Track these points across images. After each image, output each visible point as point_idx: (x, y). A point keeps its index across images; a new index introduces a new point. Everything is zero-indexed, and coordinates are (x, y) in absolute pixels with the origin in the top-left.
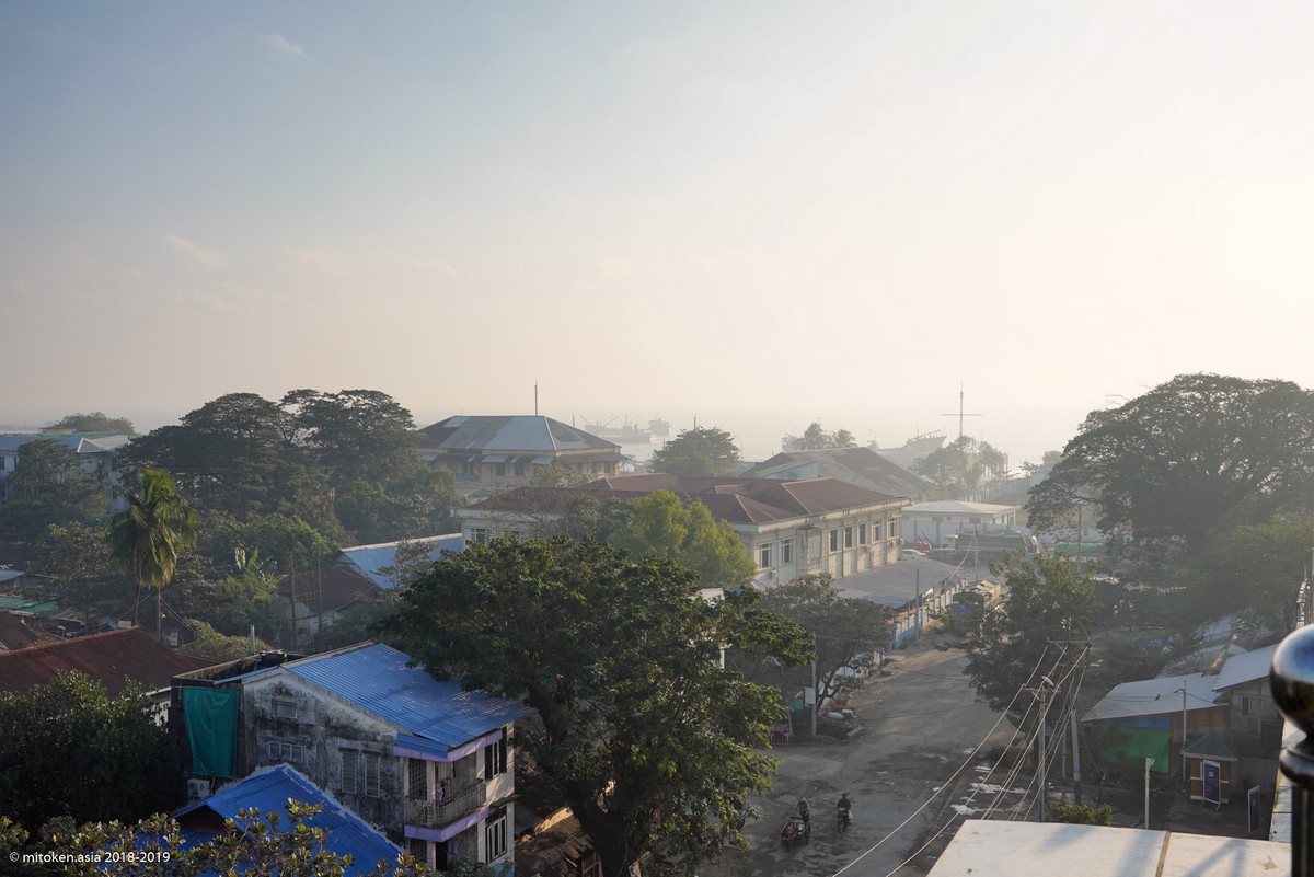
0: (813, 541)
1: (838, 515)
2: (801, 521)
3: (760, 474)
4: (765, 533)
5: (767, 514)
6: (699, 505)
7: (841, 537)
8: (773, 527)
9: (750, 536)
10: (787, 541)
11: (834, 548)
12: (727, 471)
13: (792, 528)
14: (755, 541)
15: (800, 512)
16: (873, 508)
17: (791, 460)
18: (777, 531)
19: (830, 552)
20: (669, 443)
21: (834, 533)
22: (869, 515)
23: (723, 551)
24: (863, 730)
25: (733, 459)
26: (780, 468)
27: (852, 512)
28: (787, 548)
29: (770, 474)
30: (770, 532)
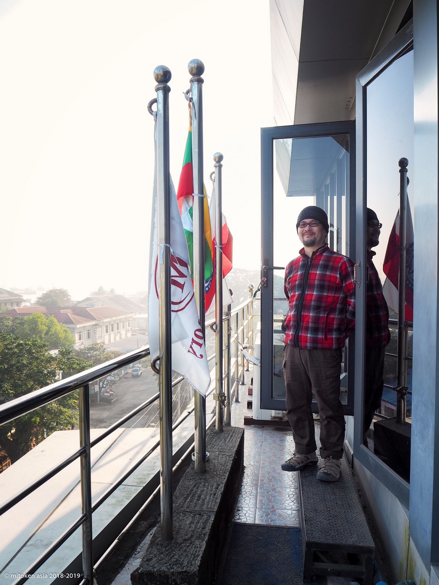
0: (99, 330)
1: (108, 320)
2: (94, 323)
3: (79, 305)
4: (80, 328)
5: (80, 320)
6: (53, 318)
7: (110, 328)
8: (83, 325)
9: (74, 329)
10: (89, 330)
11: (107, 332)
12: (66, 304)
13: (90, 326)
14: (76, 331)
15: (94, 319)
16: (121, 317)
17: (92, 300)
18: (84, 327)
19: (105, 334)
20: (43, 294)
21: (107, 327)
22: (120, 320)
23: (62, 335)
24: (117, 399)
25: (69, 300)
26: (87, 303)
27: (114, 319)
28: (89, 333)
29: (83, 305)
30: (81, 327)
